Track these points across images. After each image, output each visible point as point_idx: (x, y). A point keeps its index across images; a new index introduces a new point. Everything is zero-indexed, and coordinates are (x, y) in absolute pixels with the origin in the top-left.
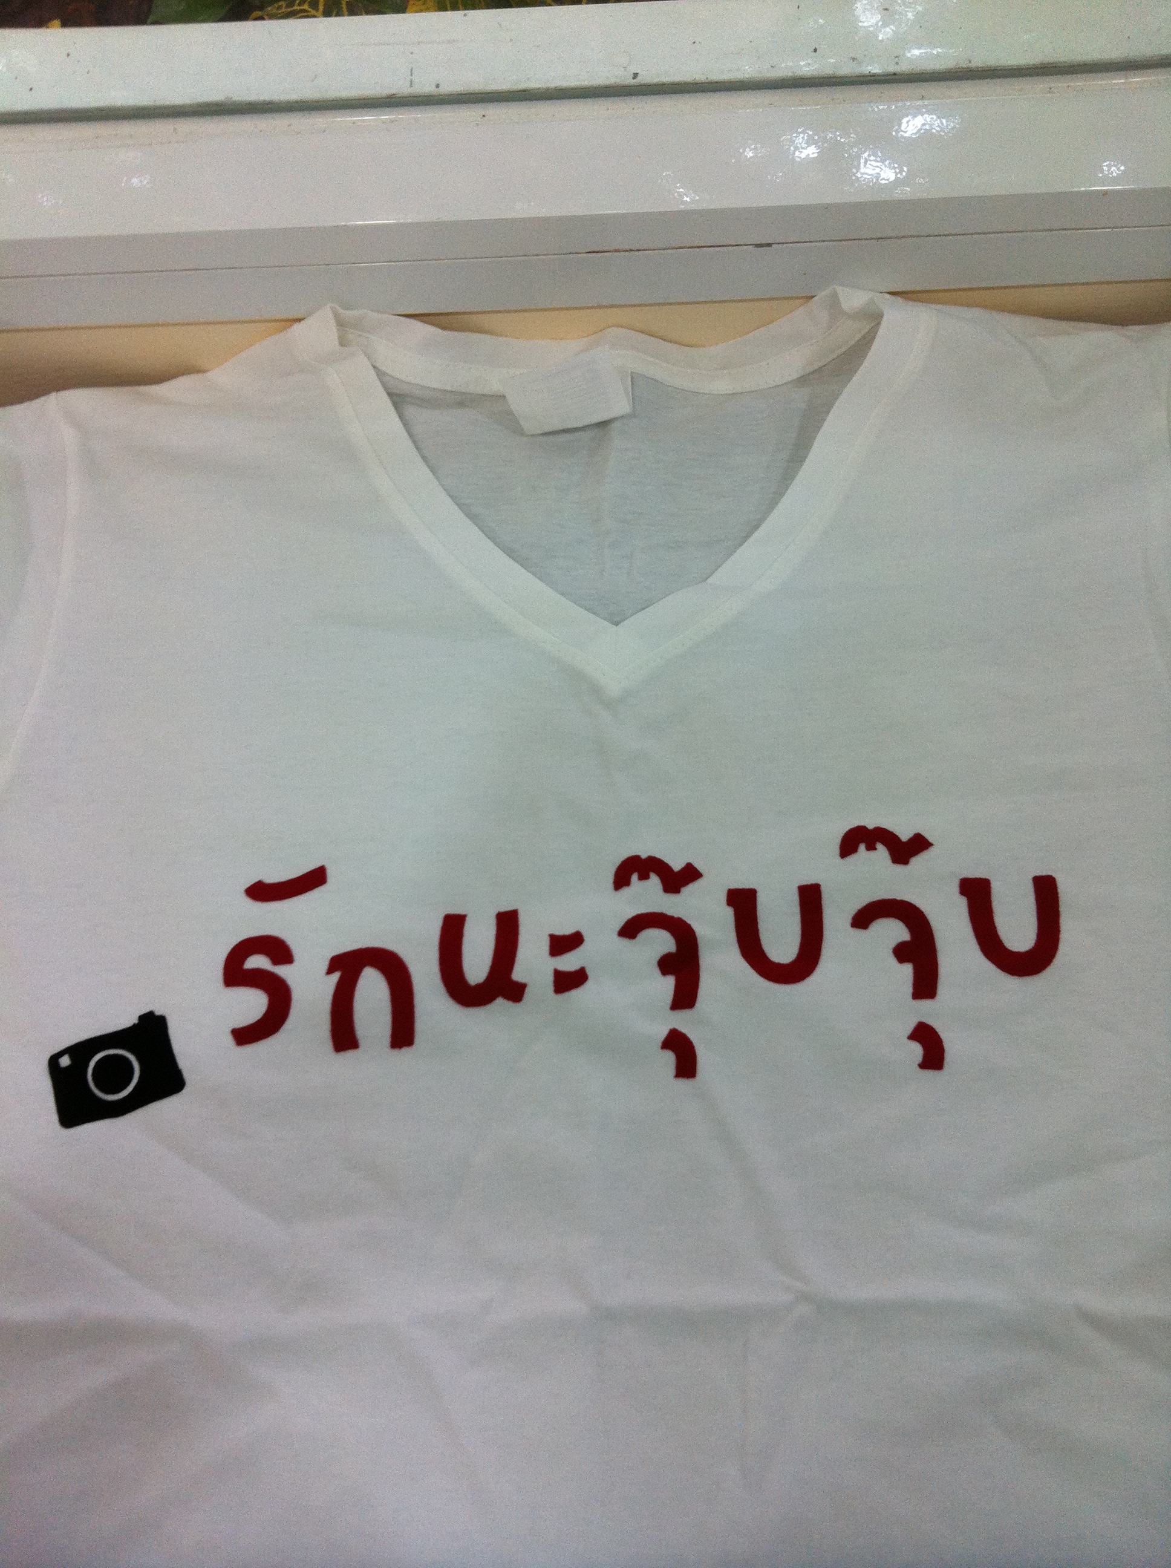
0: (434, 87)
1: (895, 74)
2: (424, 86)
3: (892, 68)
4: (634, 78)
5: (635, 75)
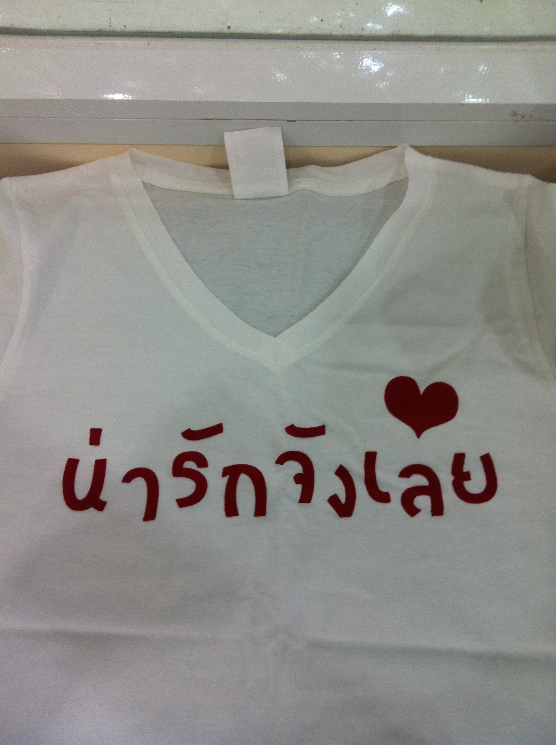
1: (361, 36)
3: (360, 33)
4: (228, 29)
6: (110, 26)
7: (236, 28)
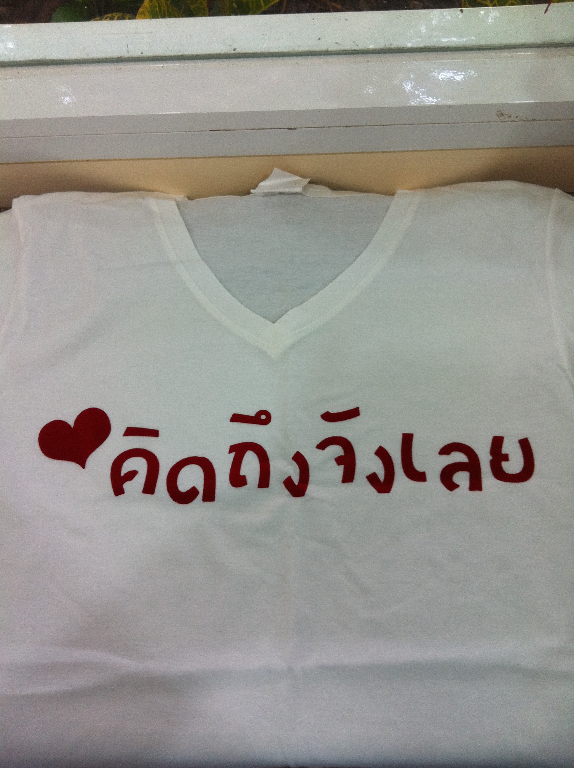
0: (140, 53)
1: (356, 50)
2: (136, 53)
3: (354, 47)
4: (234, 50)
5: (235, 50)
6: (128, 53)
7: (240, 50)
